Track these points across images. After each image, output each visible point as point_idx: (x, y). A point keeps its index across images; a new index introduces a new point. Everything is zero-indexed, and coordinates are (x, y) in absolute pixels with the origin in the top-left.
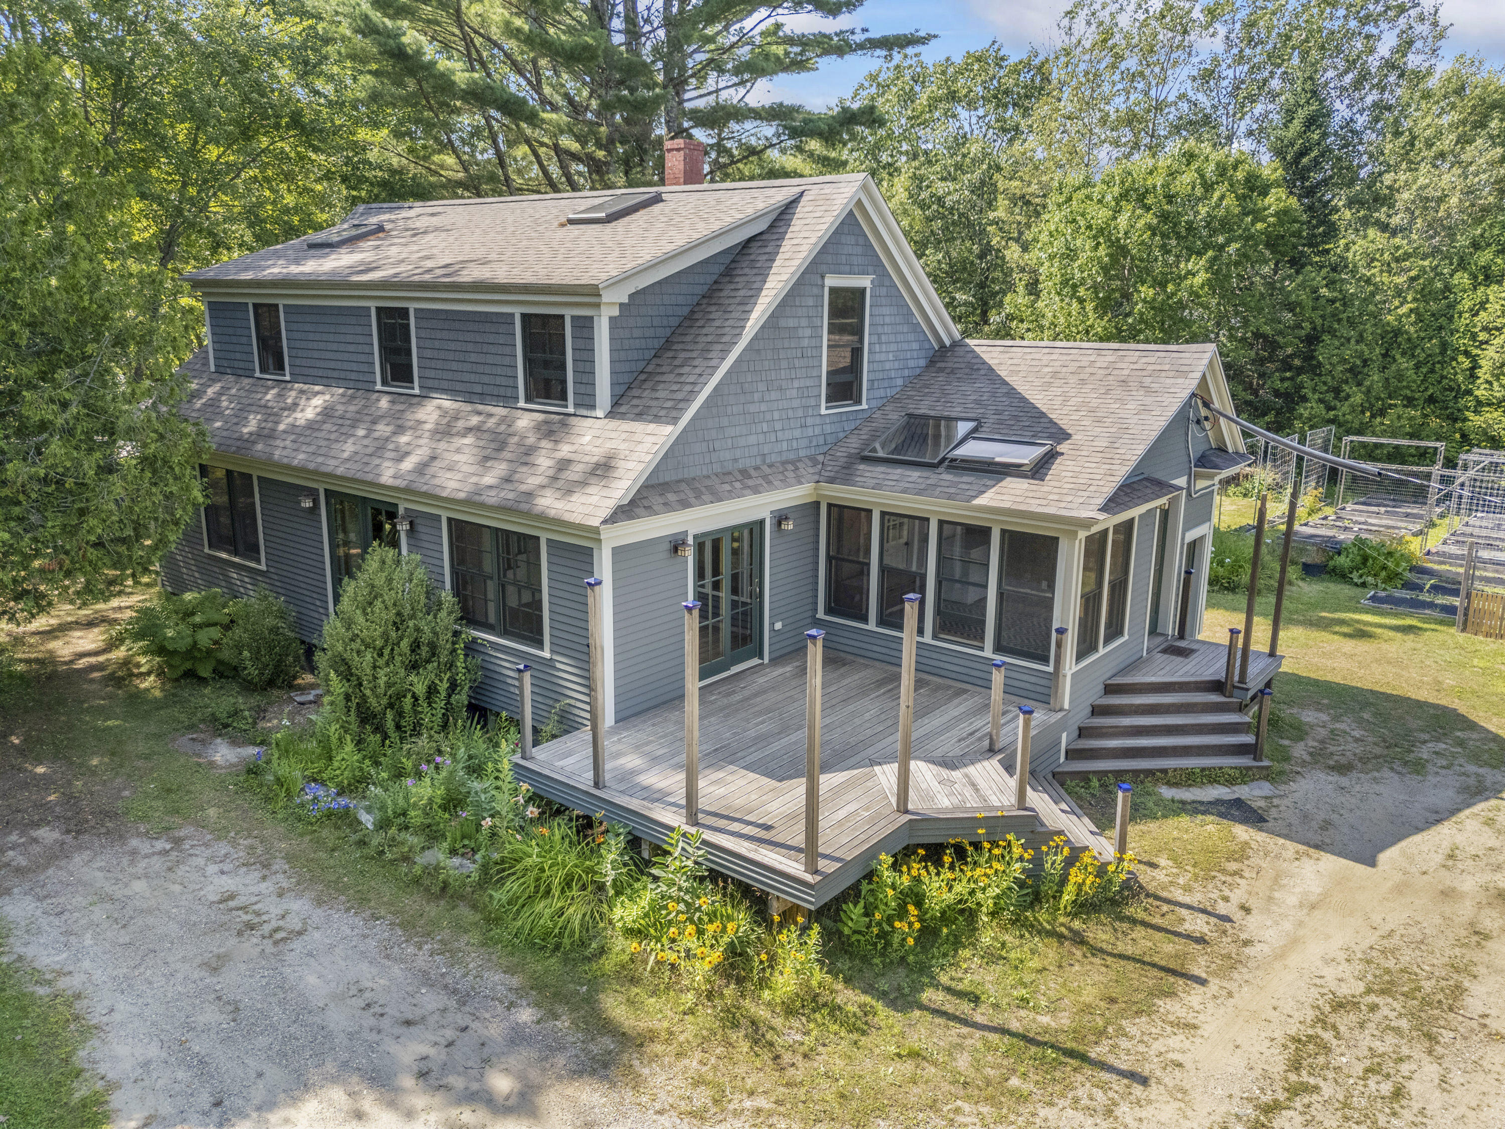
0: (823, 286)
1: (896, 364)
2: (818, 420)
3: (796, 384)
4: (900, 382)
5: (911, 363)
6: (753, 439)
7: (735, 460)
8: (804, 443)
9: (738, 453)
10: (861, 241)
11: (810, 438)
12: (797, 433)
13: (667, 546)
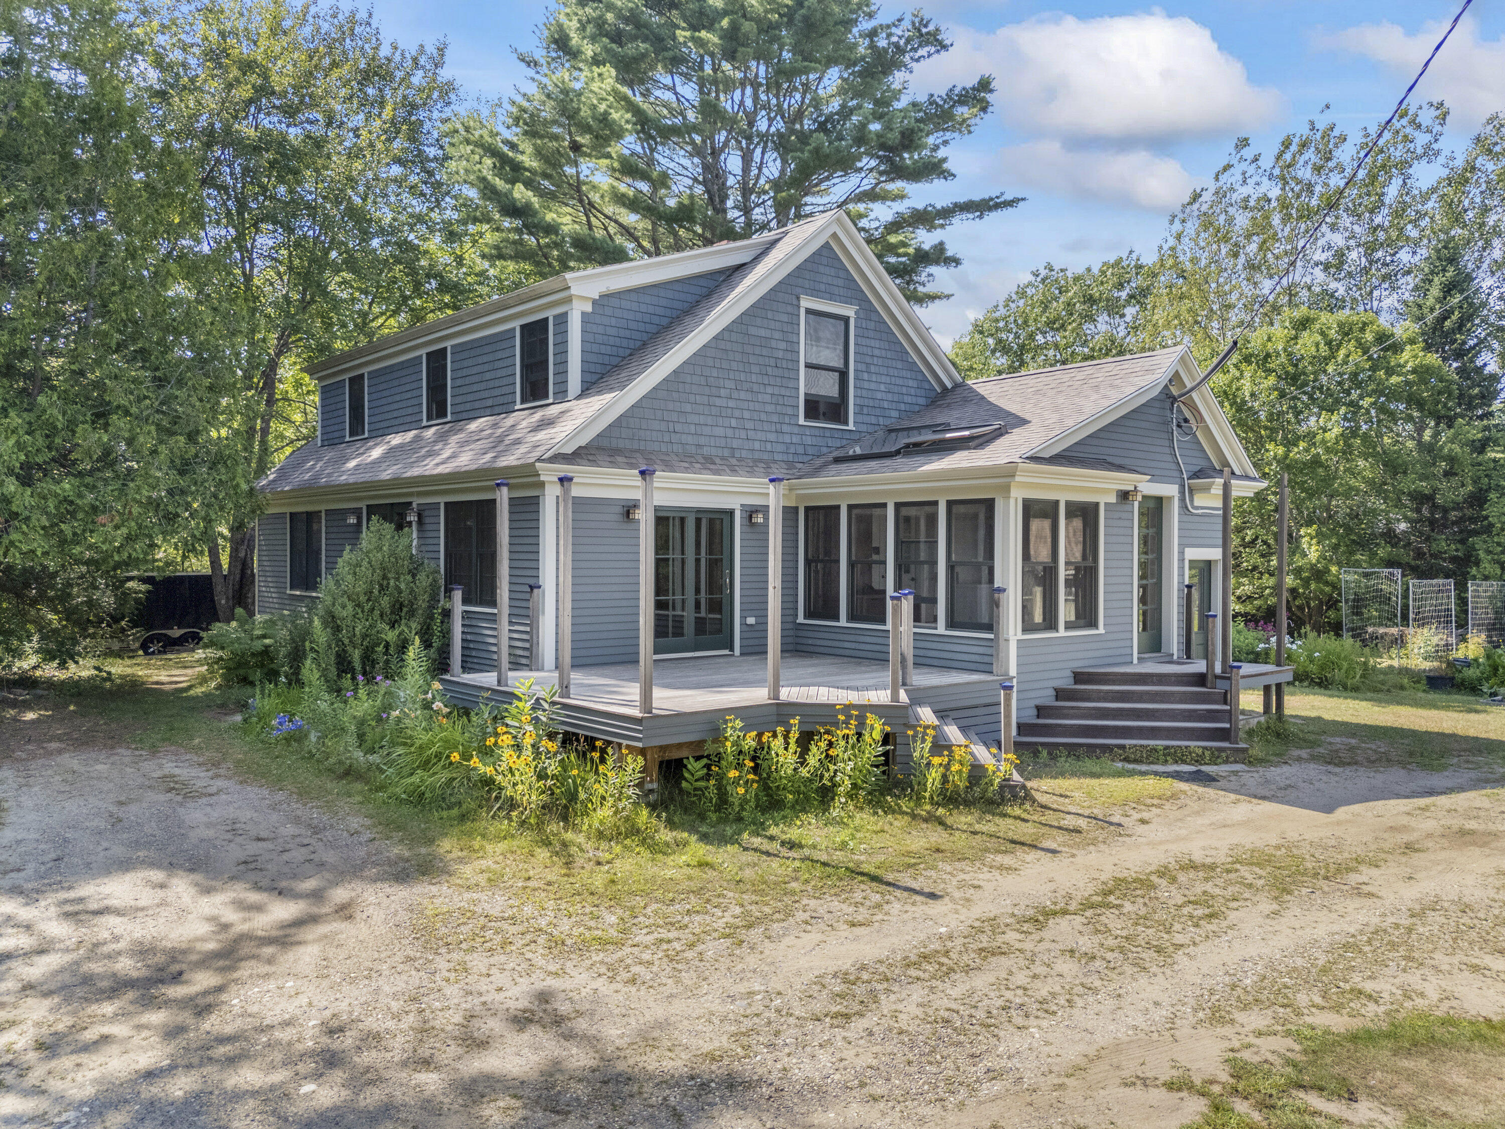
0: (799, 307)
1: (890, 397)
2: (796, 430)
3: (769, 390)
4: (895, 414)
5: (908, 399)
6: (719, 431)
7: (699, 446)
8: (780, 448)
9: (702, 441)
10: (842, 274)
11: (788, 445)
12: (772, 437)
13: (619, 509)
